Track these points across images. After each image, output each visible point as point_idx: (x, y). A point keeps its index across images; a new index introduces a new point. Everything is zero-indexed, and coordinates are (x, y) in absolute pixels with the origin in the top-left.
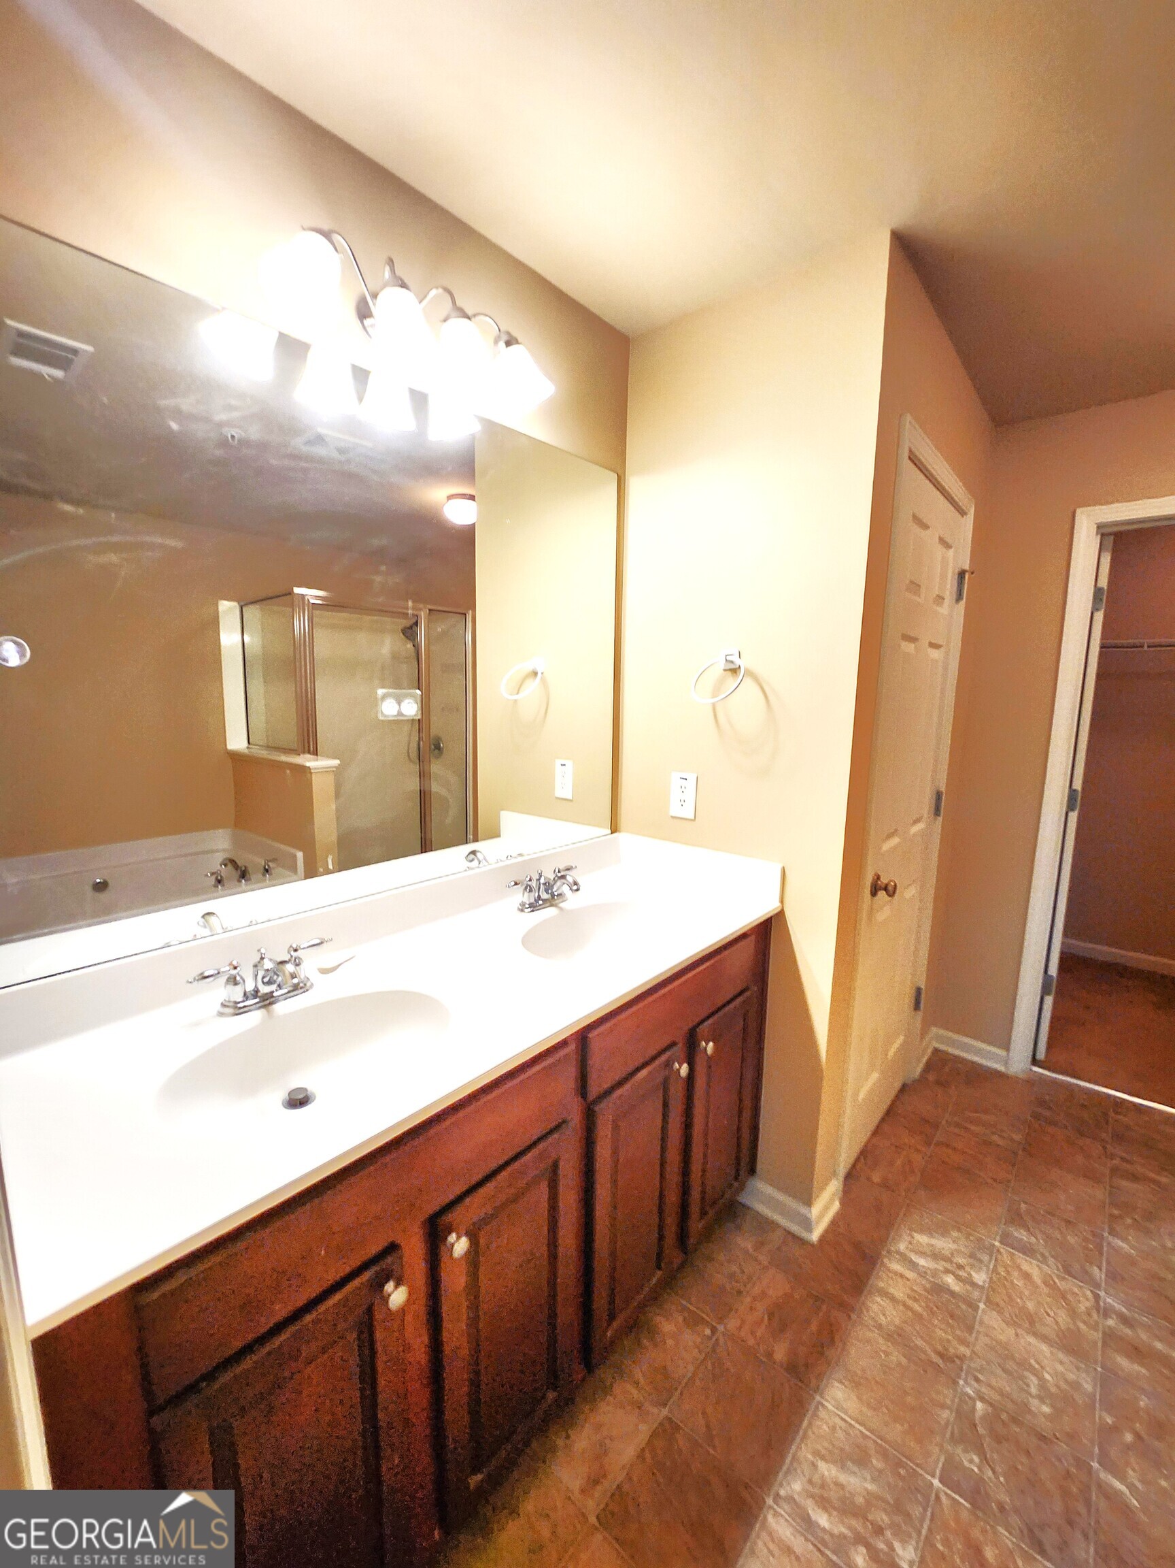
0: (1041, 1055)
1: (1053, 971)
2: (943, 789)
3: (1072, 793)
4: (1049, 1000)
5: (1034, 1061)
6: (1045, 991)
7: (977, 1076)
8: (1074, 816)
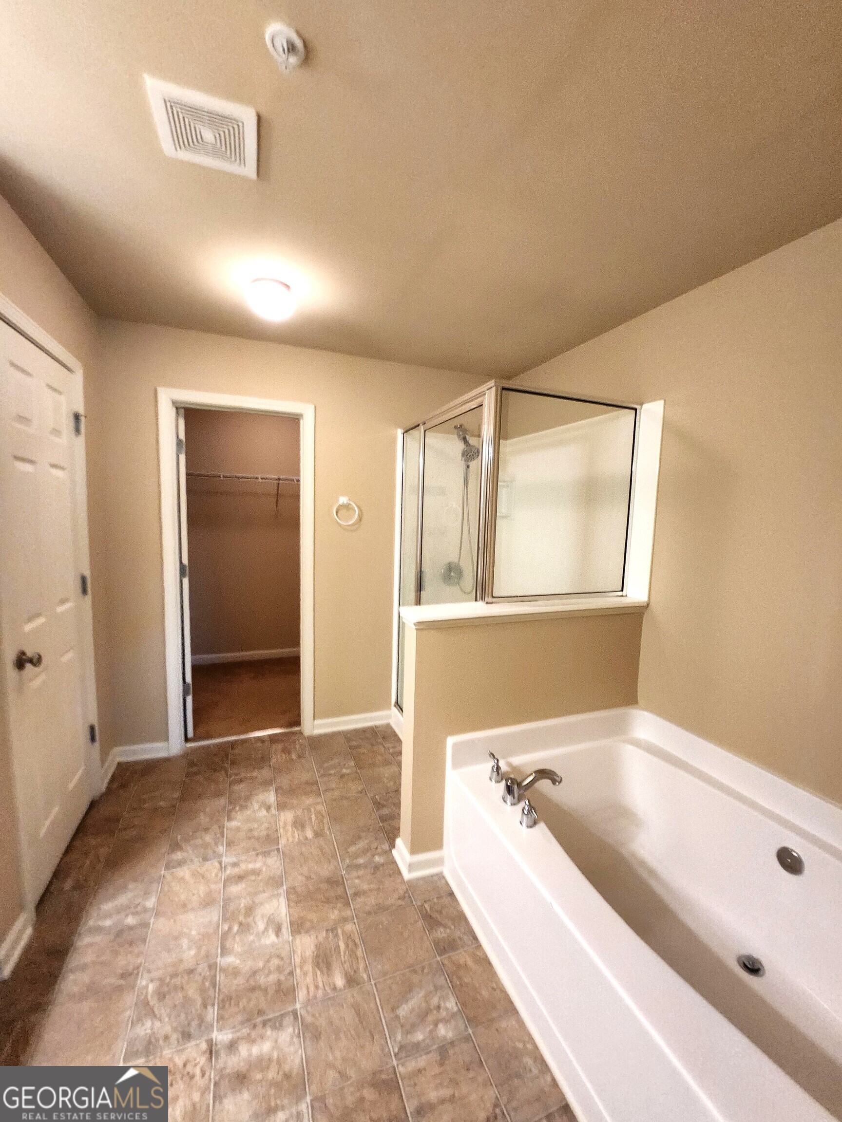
0: (190, 734)
1: (189, 679)
2: (87, 573)
3: (182, 567)
4: (189, 699)
5: (187, 739)
6: (185, 693)
7: (150, 767)
8: (186, 581)
